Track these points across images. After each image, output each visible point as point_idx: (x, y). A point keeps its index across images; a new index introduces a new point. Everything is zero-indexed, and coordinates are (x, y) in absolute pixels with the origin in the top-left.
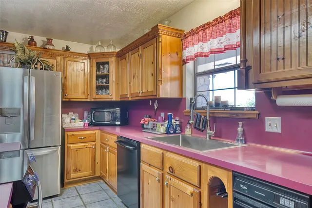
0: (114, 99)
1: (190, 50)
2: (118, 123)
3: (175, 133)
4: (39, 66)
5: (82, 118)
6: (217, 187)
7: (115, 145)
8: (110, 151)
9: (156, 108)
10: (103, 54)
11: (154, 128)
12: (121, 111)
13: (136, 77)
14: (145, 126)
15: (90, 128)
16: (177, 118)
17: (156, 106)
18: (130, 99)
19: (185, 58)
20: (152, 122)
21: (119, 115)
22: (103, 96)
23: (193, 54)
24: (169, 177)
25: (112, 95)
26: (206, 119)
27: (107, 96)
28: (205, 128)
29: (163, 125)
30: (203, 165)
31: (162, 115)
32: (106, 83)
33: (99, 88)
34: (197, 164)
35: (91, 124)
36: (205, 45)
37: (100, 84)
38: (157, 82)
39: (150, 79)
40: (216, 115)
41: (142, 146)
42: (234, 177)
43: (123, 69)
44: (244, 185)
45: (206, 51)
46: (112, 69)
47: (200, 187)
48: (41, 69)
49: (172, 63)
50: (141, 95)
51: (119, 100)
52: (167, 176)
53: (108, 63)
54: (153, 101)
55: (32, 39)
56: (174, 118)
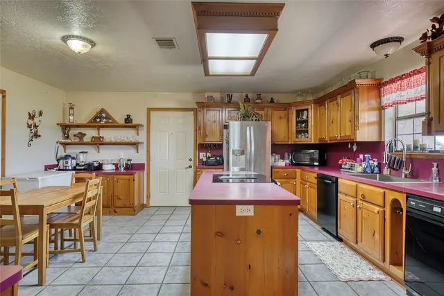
0: (312, 142)
1: (388, 97)
2: (316, 164)
3: (372, 172)
4: (254, 119)
5: (283, 158)
6: (395, 203)
7: (315, 181)
8: (310, 186)
9: (355, 150)
10: (302, 103)
11: (352, 168)
12: (320, 153)
13: (334, 122)
14: (343, 166)
15: (291, 166)
16: (376, 160)
17: (355, 148)
18: (329, 142)
19: (383, 104)
20: (350, 163)
21: (316, 156)
22: (303, 139)
23: (391, 101)
24: (361, 202)
25: (311, 138)
26: (402, 160)
27: (306, 139)
28: (400, 168)
29: (361, 165)
30: (387, 191)
31: (361, 156)
32: (305, 127)
33: (298, 132)
34: (382, 191)
35: (292, 164)
36: (404, 93)
37: (300, 129)
38: (355, 127)
39: (348, 125)
40: (413, 157)
41: (339, 180)
42: (407, 198)
43: (322, 115)
44: (413, 201)
45: (405, 99)
46: (311, 115)
47: (384, 207)
48: (256, 120)
49: (370, 109)
50: (339, 138)
51: (318, 142)
52: (360, 202)
53: (307, 110)
54: (352, 144)
55: (247, 96)
56: (372, 160)
